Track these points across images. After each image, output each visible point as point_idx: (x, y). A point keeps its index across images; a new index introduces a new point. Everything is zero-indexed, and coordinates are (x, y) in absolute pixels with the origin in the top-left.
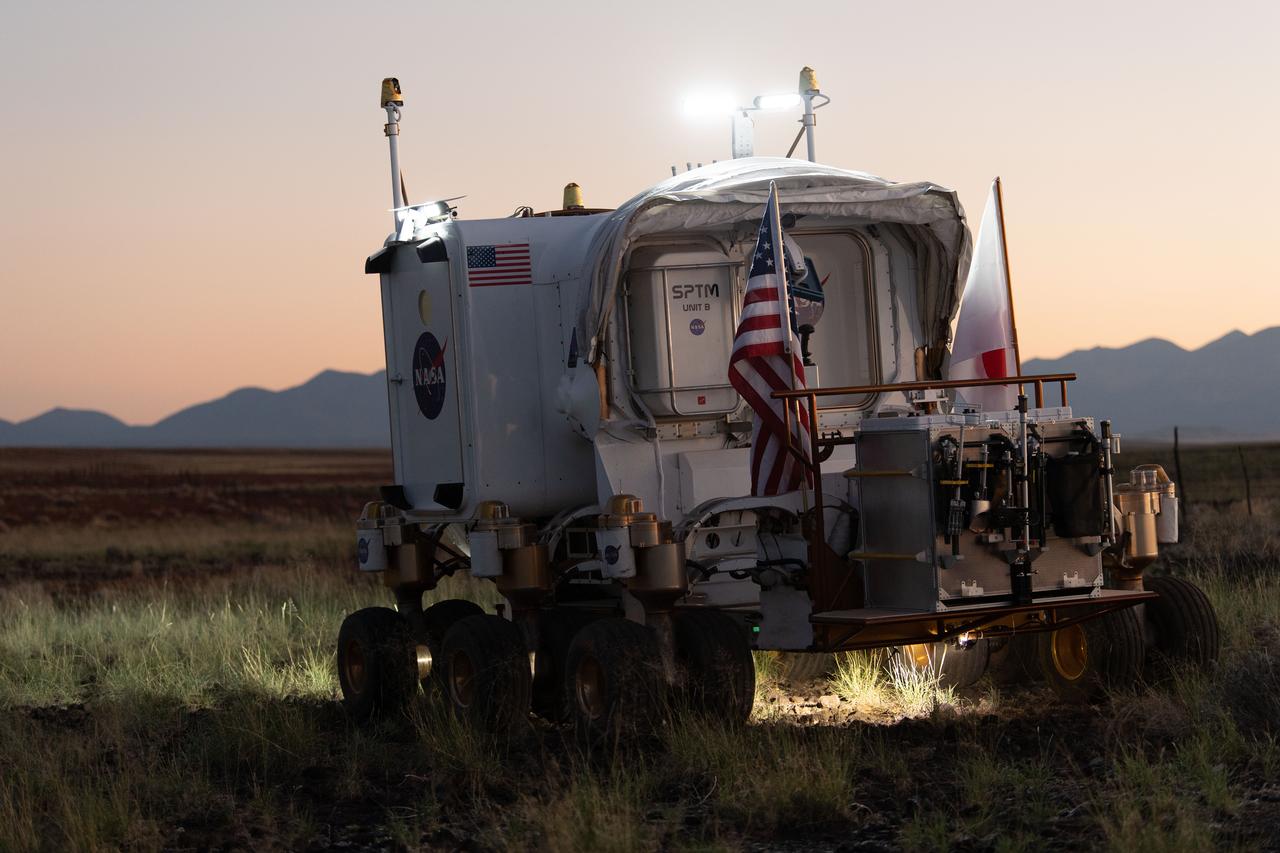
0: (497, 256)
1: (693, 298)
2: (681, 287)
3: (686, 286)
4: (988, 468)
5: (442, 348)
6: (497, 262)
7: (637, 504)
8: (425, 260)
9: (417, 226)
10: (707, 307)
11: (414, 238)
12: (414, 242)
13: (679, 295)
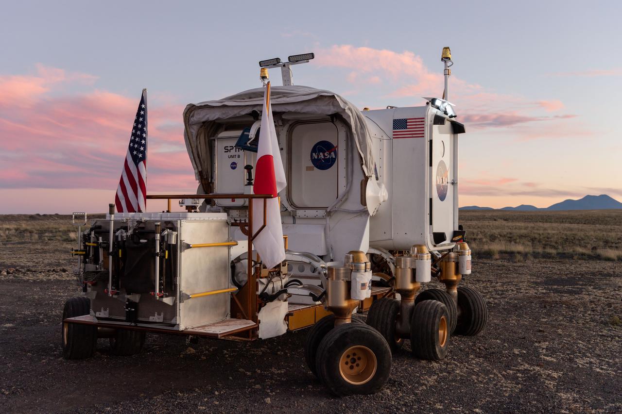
1: (233, 152)
2: (228, 147)
10: (239, 156)
13: (227, 150)
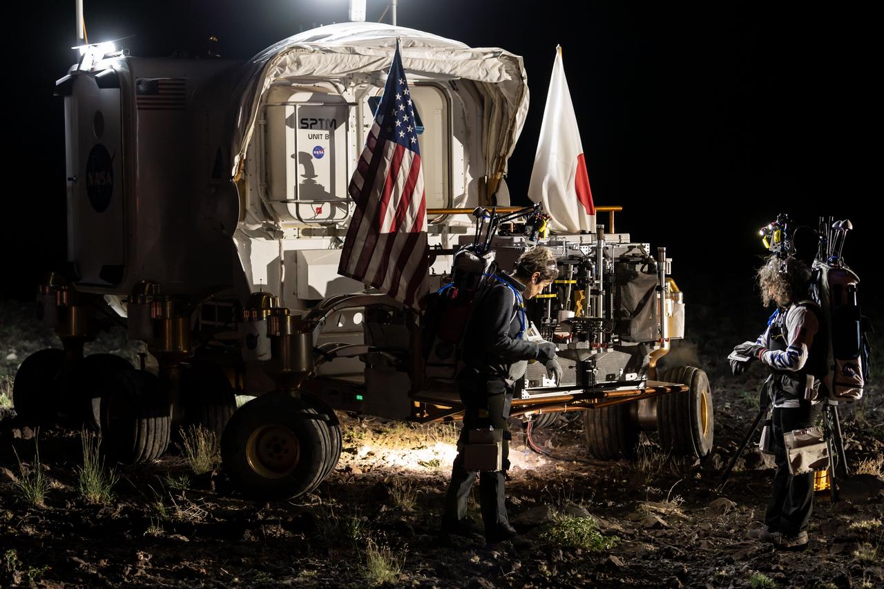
0: (160, 86)
2: (307, 119)
3: (311, 119)
4: (572, 284)
5: (111, 157)
6: (160, 92)
7: (274, 300)
8: (101, 86)
9: (96, 60)
10: (327, 137)
11: (92, 69)
12: (92, 73)
13: (306, 126)
